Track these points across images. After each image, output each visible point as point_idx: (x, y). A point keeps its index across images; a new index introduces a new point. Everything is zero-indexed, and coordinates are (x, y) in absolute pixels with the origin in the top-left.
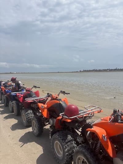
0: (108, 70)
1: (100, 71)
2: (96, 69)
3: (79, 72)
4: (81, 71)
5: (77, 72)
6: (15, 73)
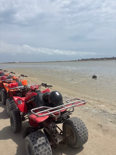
0: (105, 58)
1: (97, 59)
2: (93, 58)
3: (77, 61)
4: (79, 60)
6: (18, 62)
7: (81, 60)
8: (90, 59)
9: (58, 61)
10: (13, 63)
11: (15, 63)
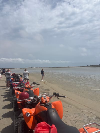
4: (88, 66)
5: (85, 66)
6: (35, 68)
7: (90, 66)
8: (98, 65)
9: (68, 67)
10: (32, 68)
11: (33, 68)
